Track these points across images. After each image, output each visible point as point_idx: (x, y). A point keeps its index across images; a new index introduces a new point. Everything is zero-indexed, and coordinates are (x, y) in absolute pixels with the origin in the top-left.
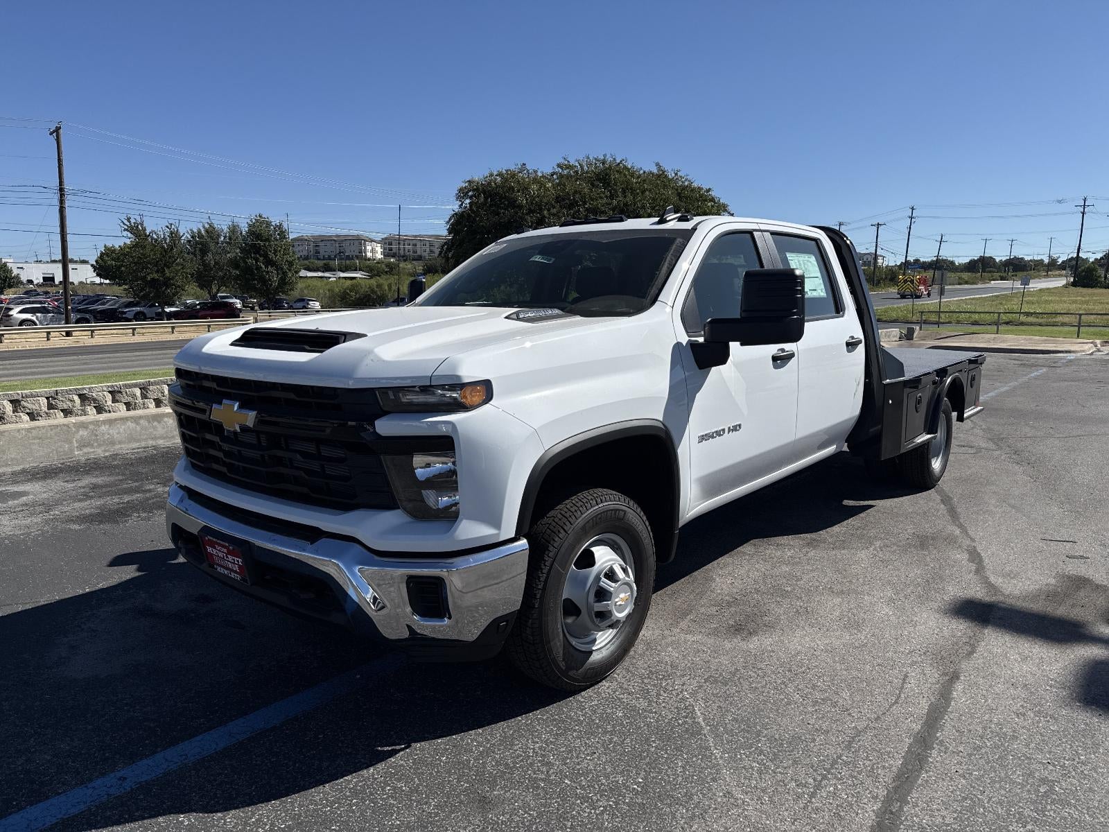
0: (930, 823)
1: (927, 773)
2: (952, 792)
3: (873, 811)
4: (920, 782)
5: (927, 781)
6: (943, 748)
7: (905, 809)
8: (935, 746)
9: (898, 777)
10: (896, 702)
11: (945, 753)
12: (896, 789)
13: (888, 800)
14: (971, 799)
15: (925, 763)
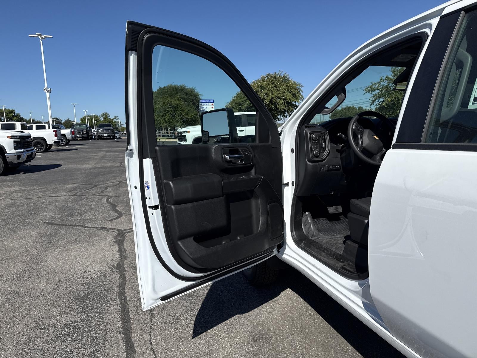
0: (111, 303)
1: (119, 317)
2: (108, 315)
3: (128, 297)
4: (120, 312)
5: (118, 314)
6: (118, 330)
7: (120, 302)
8: (122, 330)
9: (127, 311)
10: (150, 341)
11: (117, 329)
12: (125, 306)
13: (126, 302)
14: (101, 317)
15: (122, 320)
